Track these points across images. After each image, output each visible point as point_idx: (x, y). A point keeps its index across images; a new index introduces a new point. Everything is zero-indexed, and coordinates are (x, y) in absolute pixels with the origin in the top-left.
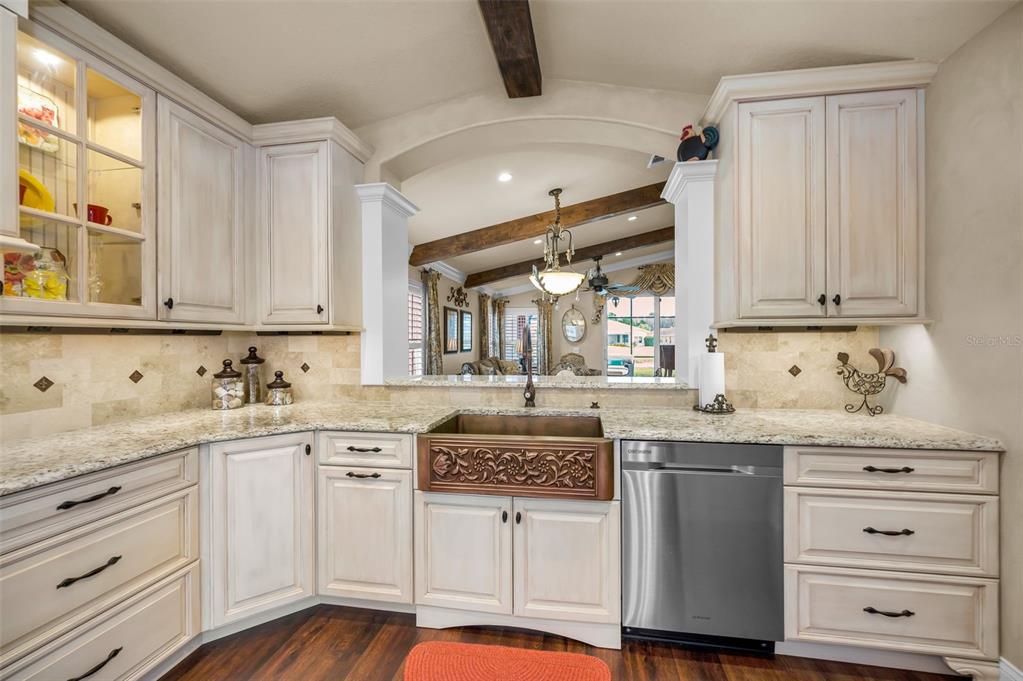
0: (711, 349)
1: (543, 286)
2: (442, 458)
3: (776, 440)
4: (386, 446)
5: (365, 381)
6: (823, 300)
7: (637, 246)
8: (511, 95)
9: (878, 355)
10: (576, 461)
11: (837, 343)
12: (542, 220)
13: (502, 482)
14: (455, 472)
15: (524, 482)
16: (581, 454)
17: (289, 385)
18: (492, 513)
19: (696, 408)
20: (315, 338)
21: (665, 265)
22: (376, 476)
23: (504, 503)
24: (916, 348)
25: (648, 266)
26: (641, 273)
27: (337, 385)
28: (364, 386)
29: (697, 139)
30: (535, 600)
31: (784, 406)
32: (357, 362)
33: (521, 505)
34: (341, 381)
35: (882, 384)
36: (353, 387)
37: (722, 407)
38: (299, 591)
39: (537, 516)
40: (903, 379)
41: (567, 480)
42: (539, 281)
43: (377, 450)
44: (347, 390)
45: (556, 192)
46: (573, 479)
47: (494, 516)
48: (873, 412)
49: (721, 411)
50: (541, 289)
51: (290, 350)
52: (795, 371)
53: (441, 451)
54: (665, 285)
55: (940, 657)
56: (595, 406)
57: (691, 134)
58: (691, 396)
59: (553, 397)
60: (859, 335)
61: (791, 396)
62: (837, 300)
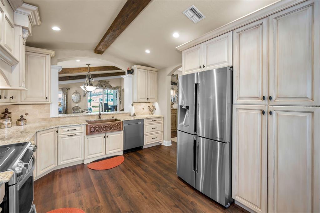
0: (133, 106)
1: (86, 89)
2: (93, 128)
3: (143, 118)
4: (77, 128)
5: (51, 116)
6: (147, 99)
7: (101, 77)
8: (95, 53)
9: (153, 106)
10: (118, 125)
11: (148, 105)
12: (81, 69)
13: (105, 131)
14: (96, 130)
15: (109, 130)
16: (118, 124)
17: (25, 120)
18: (101, 137)
19: (130, 116)
20: (32, 105)
21: (106, 81)
22: (75, 135)
23: (104, 135)
24: (156, 105)
25: (101, 81)
26: (99, 82)
27: (40, 118)
28: (51, 118)
29: (130, 70)
30: (109, 151)
31: (142, 114)
32: (49, 111)
33: (107, 134)
34: (42, 117)
35: (153, 110)
36: (47, 118)
37: (134, 115)
38: (54, 165)
39: (110, 136)
40: (155, 109)
41: (116, 128)
42: (85, 88)
43: (75, 129)
44: (44, 120)
45: (89, 65)
46: (117, 128)
47: (102, 138)
48: (152, 114)
49: (134, 116)
50: (85, 90)
51: (20, 109)
52: (143, 109)
53: (93, 127)
54: (106, 87)
55: (159, 142)
56: (113, 117)
57: (129, 69)
58: (129, 114)
59: (104, 116)
60: (151, 103)
61: (143, 113)
62: (149, 99)
